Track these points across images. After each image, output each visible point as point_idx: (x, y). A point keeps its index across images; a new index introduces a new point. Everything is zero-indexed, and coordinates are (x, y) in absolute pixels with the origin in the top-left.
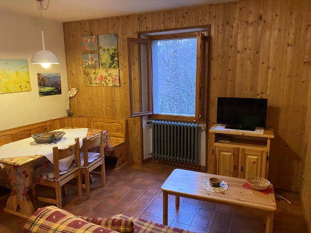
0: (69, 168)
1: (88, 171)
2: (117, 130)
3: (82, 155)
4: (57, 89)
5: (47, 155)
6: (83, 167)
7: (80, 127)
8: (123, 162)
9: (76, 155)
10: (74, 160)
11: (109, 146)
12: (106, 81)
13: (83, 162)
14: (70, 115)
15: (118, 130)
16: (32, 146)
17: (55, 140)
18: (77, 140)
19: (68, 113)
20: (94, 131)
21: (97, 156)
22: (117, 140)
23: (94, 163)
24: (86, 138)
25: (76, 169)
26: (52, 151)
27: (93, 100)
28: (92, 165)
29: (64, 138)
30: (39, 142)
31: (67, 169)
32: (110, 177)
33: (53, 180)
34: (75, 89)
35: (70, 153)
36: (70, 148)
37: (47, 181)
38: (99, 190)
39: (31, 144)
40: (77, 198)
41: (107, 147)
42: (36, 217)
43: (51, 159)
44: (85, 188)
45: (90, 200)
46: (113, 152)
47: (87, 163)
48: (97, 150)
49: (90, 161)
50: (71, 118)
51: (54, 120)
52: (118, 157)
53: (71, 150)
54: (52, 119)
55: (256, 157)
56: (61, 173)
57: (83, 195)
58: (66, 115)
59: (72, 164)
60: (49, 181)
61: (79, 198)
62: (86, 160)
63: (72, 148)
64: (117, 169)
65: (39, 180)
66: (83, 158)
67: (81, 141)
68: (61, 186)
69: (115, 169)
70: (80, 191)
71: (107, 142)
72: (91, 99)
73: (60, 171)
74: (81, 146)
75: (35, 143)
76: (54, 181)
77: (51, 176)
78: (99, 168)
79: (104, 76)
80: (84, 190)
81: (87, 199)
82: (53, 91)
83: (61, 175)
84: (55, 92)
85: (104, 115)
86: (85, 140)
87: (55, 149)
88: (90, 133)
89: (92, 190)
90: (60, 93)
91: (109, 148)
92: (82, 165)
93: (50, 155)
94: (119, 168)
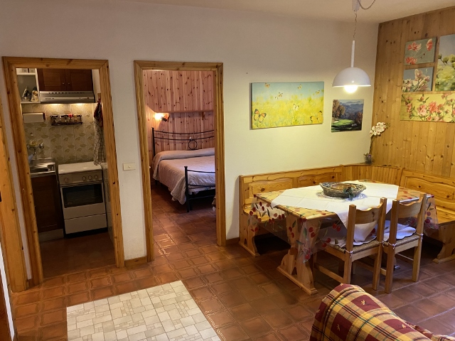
0: (367, 239)
1: (394, 250)
2: (448, 197)
3: (388, 224)
4: (356, 122)
5: (340, 214)
6: (387, 244)
7: (387, 183)
8: (453, 253)
9: (378, 223)
10: (374, 229)
11: (431, 221)
12: (439, 113)
13: (387, 236)
14: (369, 162)
15: (450, 198)
16: (320, 198)
17: (351, 195)
18: (384, 201)
19: (367, 158)
20: (409, 191)
21: (410, 231)
22: (447, 214)
23: (405, 241)
24: (398, 202)
25: (376, 243)
26: (347, 210)
27: (410, 142)
28: (402, 244)
29: (363, 195)
30: (328, 194)
31: (364, 240)
32: (426, 271)
33: (343, 250)
34: (382, 124)
35: (372, 219)
36: (373, 211)
37: (334, 248)
38: (407, 286)
39: (319, 194)
40: (370, 286)
41: (427, 221)
42: (338, 293)
43: (344, 220)
44: (385, 274)
45: (389, 295)
46: (436, 232)
47: (393, 238)
48: (412, 223)
49: (398, 237)
50: (372, 166)
52: (444, 241)
53: (373, 213)
54: (344, 164)
56: (355, 244)
57: (380, 284)
59: (370, 235)
60: (338, 250)
61: (374, 285)
62: (393, 233)
63: (375, 212)
64: (440, 260)
65: (325, 245)
66: (388, 230)
67: (390, 202)
68: (353, 261)
69: (436, 260)
70: (377, 276)
71: (429, 214)
72: (406, 141)
73: (354, 241)
74: (387, 211)
75: (323, 193)
76: (345, 252)
77: (341, 243)
78: (411, 252)
79: (438, 104)
80: (383, 278)
81: (387, 292)
82: (350, 126)
83: (355, 246)
84: (353, 127)
85: (427, 168)
86: (395, 204)
87: (352, 208)
88: (403, 193)
89: (395, 280)
90: (360, 129)
91: (431, 224)
92: (385, 240)
93: (344, 214)
94: (442, 260)
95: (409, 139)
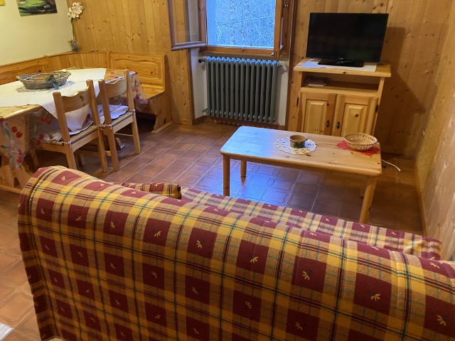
0: (84, 126)
1: (112, 130)
2: (152, 73)
3: (100, 108)
4: (48, 3)
5: (45, 105)
6: (104, 126)
7: (94, 67)
8: (165, 123)
9: (91, 107)
10: (89, 115)
11: (141, 97)
13: (102, 119)
14: (76, 50)
15: (154, 74)
16: (20, 93)
17: (55, 83)
18: (90, 83)
19: (72, 46)
20: (116, 71)
21: (124, 110)
22: (154, 89)
23: (120, 119)
24: (104, 81)
25: (94, 127)
26: (52, 100)
27: (110, 23)
28: (118, 123)
29: (70, 82)
30: (31, 87)
31: (80, 127)
32: (146, 143)
33: (61, 143)
34: (78, 4)
35: (82, 103)
36: (81, 95)
37: (52, 144)
38: (132, 159)
39: (19, 90)
40: (100, 170)
41: (137, 97)
42: (37, 179)
43: (53, 111)
44: (110, 155)
45: (119, 172)
46: (147, 106)
47: (109, 120)
48: (125, 102)
49: (113, 117)
50: (78, 53)
51: (51, 57)
52: (156, 113)
53: (81, 97)
54: (49, 55)
55: (360, 108)
56: (71, 133)
57: (109, 166)
58: (69, 49)
59: (87, 121)
60: (55, 144)
61: (103, 169)
62: (107, 115)
63: (83, 95)
64: (156, 131)
65: (39, 143)
66: (102, 113)
67: (96, 84)
68: (74, 150)
69: (153, 132)
70: (103, 160)
71: (137, 91)
72: (106, 22)
73: (70, 131)
74: (97, 94)
75: (24, 89)
76: (63, 144)
77: (57, 137)
78: (128, 129)
80: (109, 159)
81: (115, 171)
82: (41, 8)
83: (72, 136)
84: (47, 9)
85: (130, 49)
86: (102, 84)
87: (57, 96)
88: (110, 74)
89: (120, 159)
90: (55, 12)
91: (141, 100)
92: (102, 122)
93: (51, 105)
94: (158, 131)
95: (108, 20)
